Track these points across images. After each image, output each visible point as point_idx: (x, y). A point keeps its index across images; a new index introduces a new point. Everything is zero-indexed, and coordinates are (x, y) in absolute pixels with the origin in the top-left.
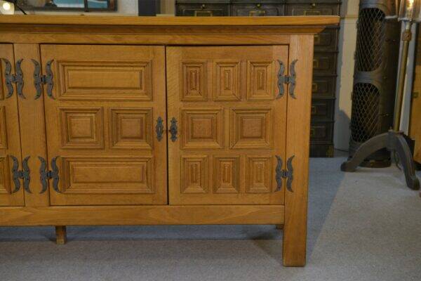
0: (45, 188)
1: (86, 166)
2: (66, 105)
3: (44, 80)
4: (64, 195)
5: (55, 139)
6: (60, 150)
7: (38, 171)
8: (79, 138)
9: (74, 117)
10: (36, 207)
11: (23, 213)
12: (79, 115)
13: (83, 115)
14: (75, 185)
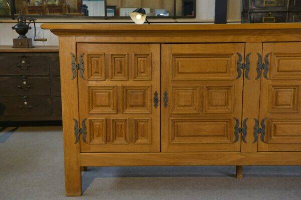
0: (256, 140)
1: (284, 124)
2: (276, 83)
3: (263, 66)
4: (267, 145)
5: (265, 106)
6: (268, 114)
7: (252, 128)
8: (282, 105)
9: (280, 91)
10: (249, 153)
11: (240, 157)
12: (283, 90)
13: (286, 90)
14: (275, 137)
